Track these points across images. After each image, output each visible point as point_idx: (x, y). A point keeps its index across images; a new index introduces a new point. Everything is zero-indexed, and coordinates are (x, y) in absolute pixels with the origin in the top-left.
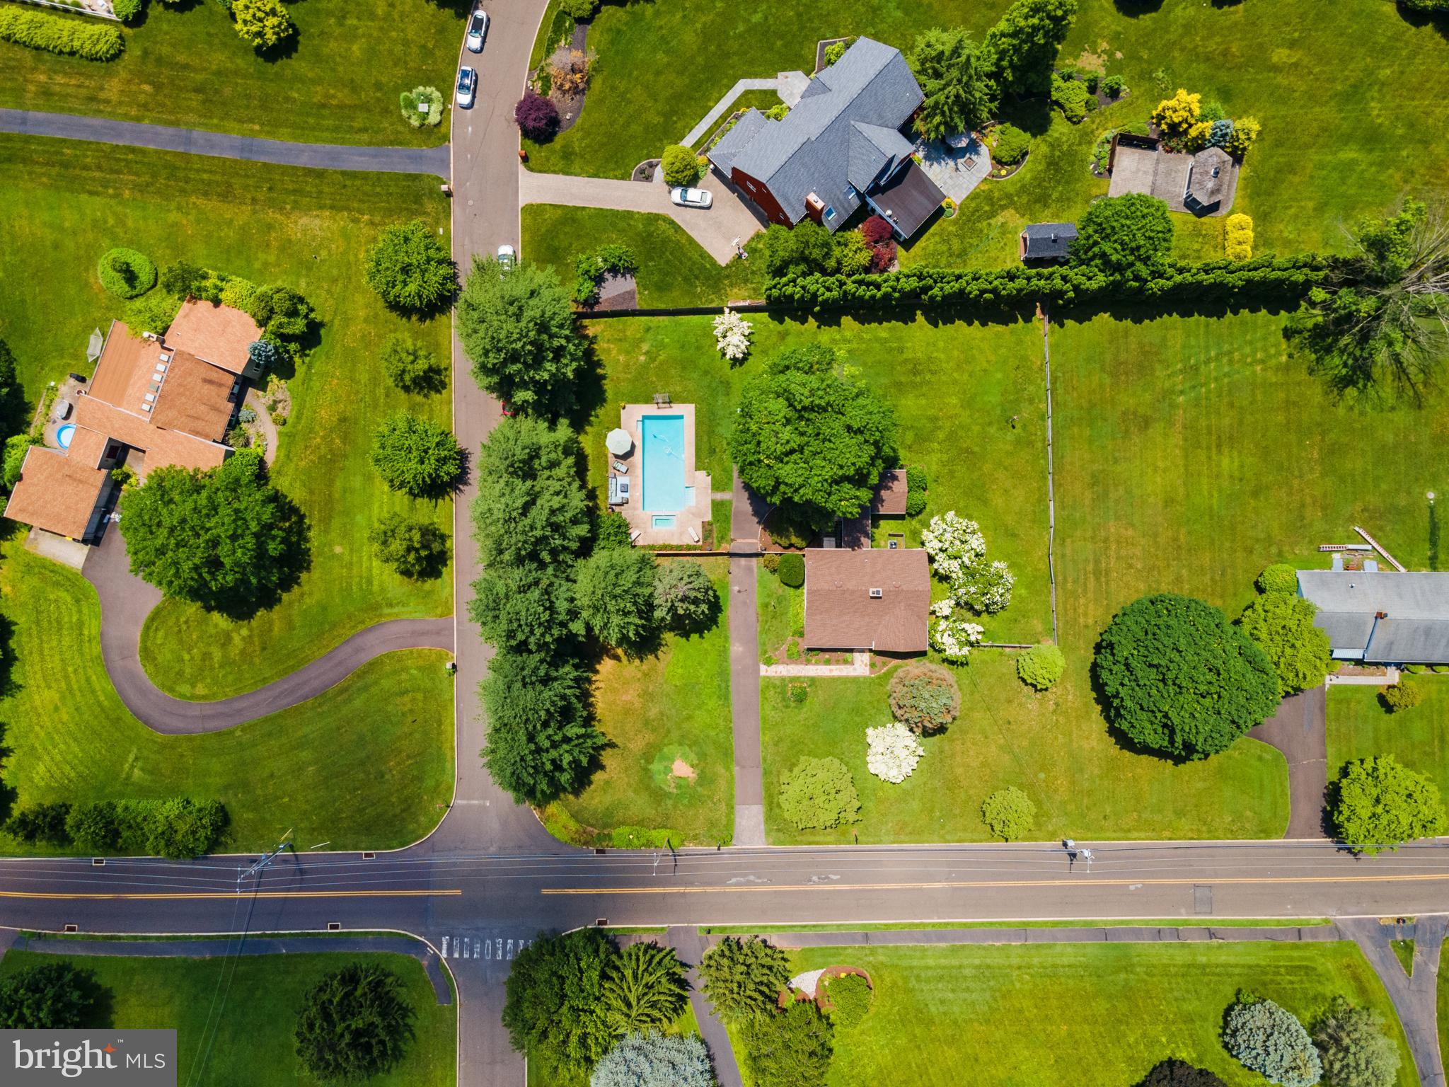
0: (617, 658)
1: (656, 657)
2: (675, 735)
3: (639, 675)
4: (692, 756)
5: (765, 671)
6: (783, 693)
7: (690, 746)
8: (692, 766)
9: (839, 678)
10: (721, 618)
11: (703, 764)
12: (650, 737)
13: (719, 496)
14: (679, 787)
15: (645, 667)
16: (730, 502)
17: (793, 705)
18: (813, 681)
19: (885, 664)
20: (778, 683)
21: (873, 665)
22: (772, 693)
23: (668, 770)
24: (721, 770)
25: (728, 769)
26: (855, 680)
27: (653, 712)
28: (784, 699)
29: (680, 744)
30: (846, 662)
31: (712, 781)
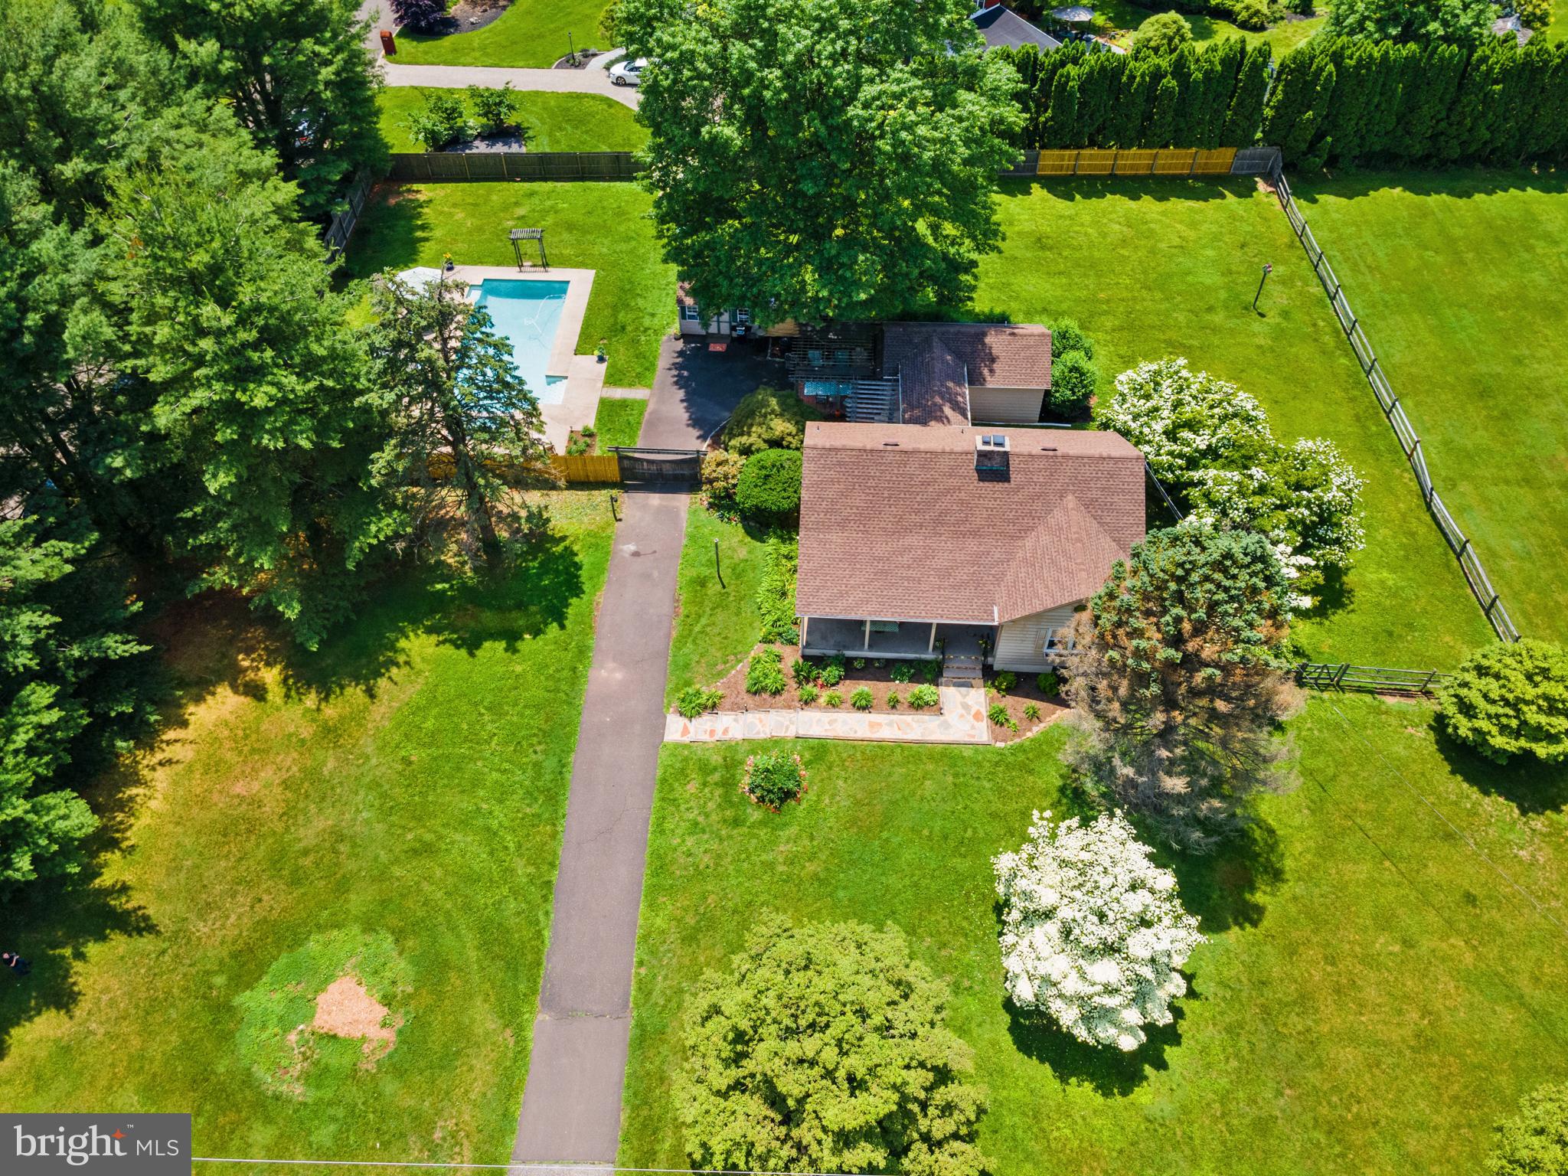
0: (257, 692)
1: (371, 693)
2: (358, 901)
3: (307, 732)
4: (401, 968)
5: (676, 729)
6: (728, 784)
7: (399, 936)
8: (387, 1001)
9: (900, 745)
10: (575, 607)
11: (427, 999)
12: (276, 900)
13: (618, 393)
14: (317, 1075)
15: (331, 711)
16: (643, 404)
17: (755, 815)
18: (820, 750)
19: (1034, 716)
20: (716, 759)
21: (997, 719)
22: (692, 788)
23: (300, 1007)
24: (483, 1018)
25: (511, 1016)
26: (946, 755)
27: (311, 830)
28: (727, 801)
29: (369, 928)
30: (918, 705)
31: (447, 1060)
